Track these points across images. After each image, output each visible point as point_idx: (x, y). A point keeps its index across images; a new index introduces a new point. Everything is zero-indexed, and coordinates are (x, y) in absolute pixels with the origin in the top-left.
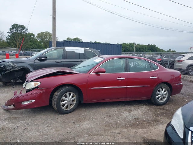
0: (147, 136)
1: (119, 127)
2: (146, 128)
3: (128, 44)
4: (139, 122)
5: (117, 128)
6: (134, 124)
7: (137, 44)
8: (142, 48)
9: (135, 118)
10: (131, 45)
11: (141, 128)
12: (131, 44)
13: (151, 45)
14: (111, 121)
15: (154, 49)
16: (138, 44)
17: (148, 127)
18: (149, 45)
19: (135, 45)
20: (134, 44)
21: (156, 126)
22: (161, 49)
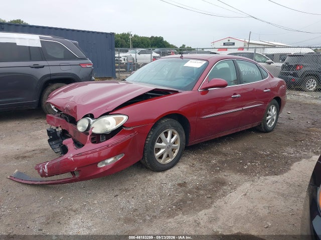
0: (220, 227)
1: (155, 217)
2: (209, 207)
3: (118, 35)
4: (190, 192)
5: (151, 221)
6: (183, 201)
7: (133, 36)
8: (142, 43)
9: (180, 185)
10: (125, 37)
11: (201, 210)
12: (123, 35)
13: (156, 37)
14: (133, 204)
15: (161, 44)
16: (135, 36)
17: (212, 203)
18: (152, 37)
19: (130, 37)
20: (128, 34)
21: (224, 196)
22: (170, 44)
